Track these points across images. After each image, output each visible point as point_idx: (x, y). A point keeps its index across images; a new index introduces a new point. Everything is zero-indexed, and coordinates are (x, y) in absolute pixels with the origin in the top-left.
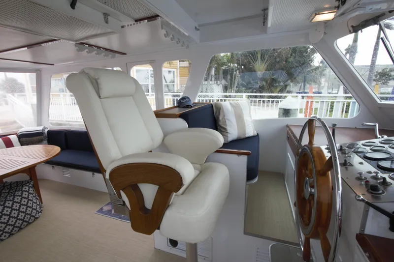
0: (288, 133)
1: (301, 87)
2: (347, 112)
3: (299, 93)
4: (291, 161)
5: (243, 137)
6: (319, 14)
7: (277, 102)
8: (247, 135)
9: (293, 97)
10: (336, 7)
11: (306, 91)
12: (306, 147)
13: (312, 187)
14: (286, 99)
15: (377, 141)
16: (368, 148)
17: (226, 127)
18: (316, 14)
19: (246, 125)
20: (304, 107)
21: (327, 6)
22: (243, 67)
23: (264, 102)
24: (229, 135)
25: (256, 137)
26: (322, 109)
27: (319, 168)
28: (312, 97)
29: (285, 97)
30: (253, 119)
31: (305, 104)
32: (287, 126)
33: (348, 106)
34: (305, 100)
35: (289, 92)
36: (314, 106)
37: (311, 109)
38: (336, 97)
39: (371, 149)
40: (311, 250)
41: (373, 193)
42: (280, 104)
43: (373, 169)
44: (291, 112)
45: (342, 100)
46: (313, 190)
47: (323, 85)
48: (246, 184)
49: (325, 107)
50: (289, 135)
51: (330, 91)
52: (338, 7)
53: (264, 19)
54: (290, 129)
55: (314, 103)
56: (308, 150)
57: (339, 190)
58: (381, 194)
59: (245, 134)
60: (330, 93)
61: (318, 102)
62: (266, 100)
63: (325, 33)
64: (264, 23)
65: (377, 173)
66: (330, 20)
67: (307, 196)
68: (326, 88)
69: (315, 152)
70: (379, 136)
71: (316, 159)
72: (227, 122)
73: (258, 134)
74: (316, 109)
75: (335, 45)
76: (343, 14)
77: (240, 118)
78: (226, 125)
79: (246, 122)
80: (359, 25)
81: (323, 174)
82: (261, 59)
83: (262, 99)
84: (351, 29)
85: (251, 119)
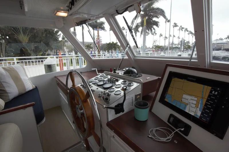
0: (57, 81)
1: (54, 52)
2: (78, 63)
3: (55, 55)
4: (64, 98)
5: (24, 92)
6: (59, 12)
7: (42, 61)
8: (27, 90)
9: (51, 57)
10: (67, 10)
11: (58, 54)
12: (72, 88)
13: (81, 109)
14: (47, 59)
15: (98, 76)
16: (97, 80)
17: (4, 89)
18: (57, 11)
19: (24, 83)
20: (59, 63)
21: (62, 8)
22: (7, 37)
23: (32, 62)
24: (9, 95)
25: (35, 90)
26: (68, 63)
27: (82, 99)
28: (61, 57)
29: (46, 58)
30: (29, 77)
31: (59, 61)
32: (55, 77)
33: (78, 60)
34: (58, 59)
35: (48, 55)
36: (64, 62)
37: (62, 64)
38: (72, 56)
39: (98, 81)
40: (89, 143)
41: (106, 102)
42: (44, 62)
43: (103, 90)
44: (52, 66)
45: (75, 58)
46: (82, 111)
47: (66, 50)
48: (37, 127)
49: (68, 62)
50: (58, 82)
51: (70, 53)
52: (68, 10)
53: (21, 4)
54: (58, 79)
55: (63, 60)
56: (74, 90)
57: (95, 105)
58: (109, 101)
59: (26, 90)
60: (70, 55)
61: (65, 59)
62: (34, 60)
63: (64, 24)
64: (21, 7)
65: (104, 91)
66: (65, 17)
67: (80, 116)
68: (67, 52)
69: (78, 90)
70: (98, 74)
71: (80, 94)
72: (4, 84)
73: (36, 87)
74: (65, 63)
75: (70, 31)
76: (71, 15)
77: (17, 78)
78: (4, 87)
79: (23, 81)
80: (79, 22)
81: (85, 101)
82: (23, 34)
83: (31, 60)
84: (76, 24)
85: (28, 77)
